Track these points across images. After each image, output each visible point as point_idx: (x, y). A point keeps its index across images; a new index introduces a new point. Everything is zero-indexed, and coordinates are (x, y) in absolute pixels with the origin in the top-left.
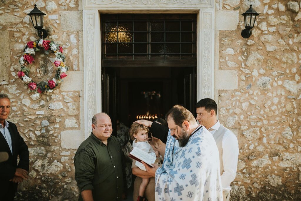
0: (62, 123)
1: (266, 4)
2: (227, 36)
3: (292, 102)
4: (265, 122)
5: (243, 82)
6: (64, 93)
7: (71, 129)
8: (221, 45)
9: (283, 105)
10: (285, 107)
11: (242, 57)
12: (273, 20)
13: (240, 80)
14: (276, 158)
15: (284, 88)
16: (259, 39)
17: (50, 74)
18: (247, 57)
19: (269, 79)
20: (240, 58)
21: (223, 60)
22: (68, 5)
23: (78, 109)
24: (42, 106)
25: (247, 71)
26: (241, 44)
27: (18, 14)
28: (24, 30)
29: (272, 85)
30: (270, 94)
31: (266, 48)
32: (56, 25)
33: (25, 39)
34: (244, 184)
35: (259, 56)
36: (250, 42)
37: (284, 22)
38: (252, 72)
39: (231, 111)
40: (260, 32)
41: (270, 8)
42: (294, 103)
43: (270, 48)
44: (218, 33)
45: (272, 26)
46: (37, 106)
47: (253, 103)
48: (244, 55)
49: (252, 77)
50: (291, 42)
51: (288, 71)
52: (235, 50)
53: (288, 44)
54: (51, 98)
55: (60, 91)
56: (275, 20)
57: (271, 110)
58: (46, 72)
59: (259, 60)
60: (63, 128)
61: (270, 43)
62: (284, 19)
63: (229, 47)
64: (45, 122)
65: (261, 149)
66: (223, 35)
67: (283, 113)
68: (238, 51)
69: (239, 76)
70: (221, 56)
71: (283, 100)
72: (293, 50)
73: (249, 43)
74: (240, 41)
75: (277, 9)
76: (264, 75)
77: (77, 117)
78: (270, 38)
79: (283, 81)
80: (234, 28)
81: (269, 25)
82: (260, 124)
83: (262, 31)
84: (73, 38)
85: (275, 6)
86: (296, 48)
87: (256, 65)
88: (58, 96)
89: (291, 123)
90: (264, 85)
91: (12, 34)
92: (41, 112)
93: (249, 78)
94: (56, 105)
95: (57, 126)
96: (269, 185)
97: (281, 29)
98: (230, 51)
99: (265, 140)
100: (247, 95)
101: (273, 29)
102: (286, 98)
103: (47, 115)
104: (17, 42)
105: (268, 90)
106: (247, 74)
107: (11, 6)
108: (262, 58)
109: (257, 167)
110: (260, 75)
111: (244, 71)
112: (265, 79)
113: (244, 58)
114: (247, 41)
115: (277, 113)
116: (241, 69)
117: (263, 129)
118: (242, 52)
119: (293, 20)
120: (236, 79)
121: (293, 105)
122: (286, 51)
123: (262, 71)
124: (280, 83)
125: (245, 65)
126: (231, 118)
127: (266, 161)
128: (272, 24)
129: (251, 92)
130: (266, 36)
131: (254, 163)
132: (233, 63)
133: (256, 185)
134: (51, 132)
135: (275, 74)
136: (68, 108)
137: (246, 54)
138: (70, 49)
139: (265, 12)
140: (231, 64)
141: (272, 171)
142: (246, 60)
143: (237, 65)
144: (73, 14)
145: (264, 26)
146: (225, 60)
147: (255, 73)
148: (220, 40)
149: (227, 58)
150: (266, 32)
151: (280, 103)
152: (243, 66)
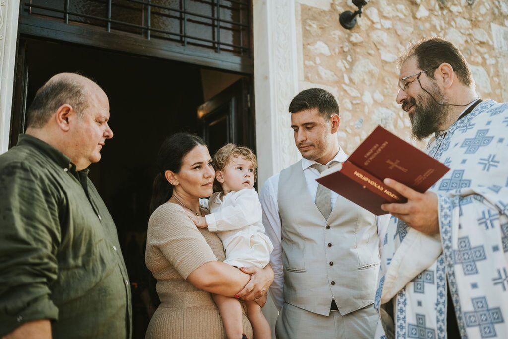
2: (314, 19)
5: (348, 113)
8: (306, 33)
11: (344, 64)
12: (387, 8)
13: (343, 108)
16: (368, 35)
18: (352, 64)
19: (390, 112)
20: (340, 65)
21: (311, 63)
25: (354, 93)
26: (340, 39)
29: (396, 126)
31: (380, 55)
35: (372, 67)
36: (356, 37)
37: (402, 16)
38: (362, 94)
40: (369, 23)
43: (386, 56)
44: (299, 9)
45: (385, 18)
48: (346, 60)
49: (363, 104)
52: (332, 49)
56: (390, 9)
59: (371, 74)
61: (385, 47)
62: (401, 12)
63: (320, 40)
66: (308, 15)
68: (337, 50)
70: (307, 55)
73: (353, 39)
74: (338, 32)
76: (382, 104)
78: (385, 37)
80: (326, 7)
81: (382, 15)
83: (373, 23)
87: (368, 83)
90: (385, 122)
93: (357, 105)
97: (399, 26)
98: (321, 47)
101: (388, 24)
106: (355, 98)
108: (376, 71)
110: (375, 101)
111: (349, 91)
112: (384, 111)
113: (348, 67)
114: (350, 35)
116: (344, 86)
118: (343, 53)
119: (415, 18)
123: (379, 97)
125: (351, 80)
128: (385, 14)
130: (379, 33)
132: (329, 73)
137: (349, 58)
140: (325, 73)
142: (350, 71)
143: (336, 78)
145: (374, 14)
146: (315, 63)
147: (367, 98)
148: (304, 22)
149: (318, 61)
150: (379, 26)
152: (347, 80)
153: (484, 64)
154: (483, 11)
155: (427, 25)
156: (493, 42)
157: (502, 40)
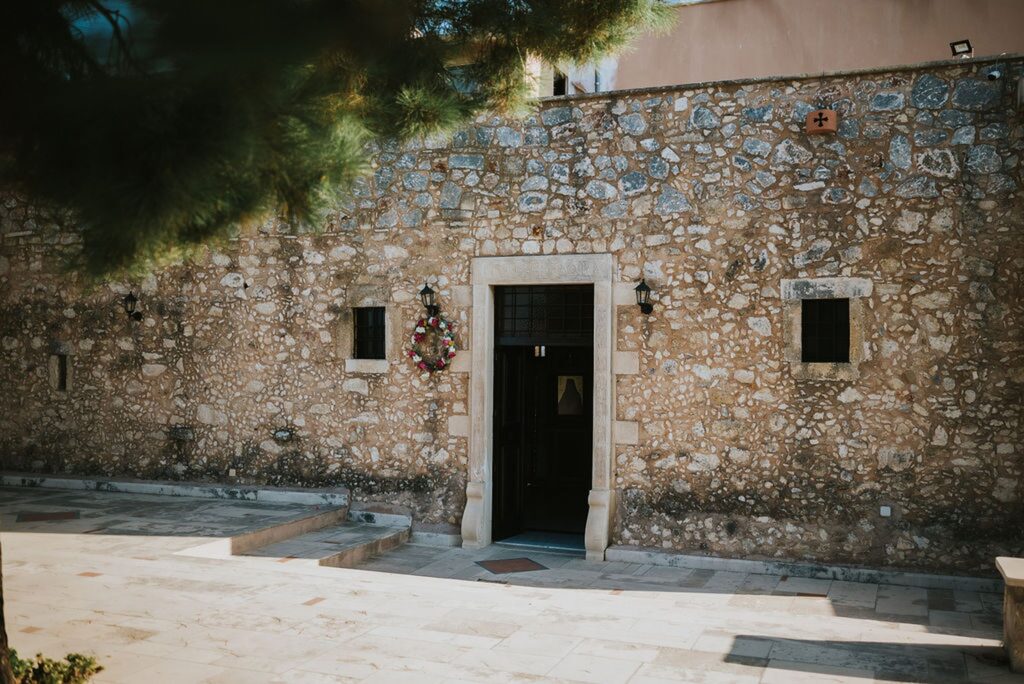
0: (450, 407)
1: (669, 275)
2: (625, 312)
3: (703, 391)
4: (671, 414)
5: (644, 366)
6: (453, 375)
7: (459, 414)
8: (620, 323)
9: (692, 394)
10: (694, 396)
11: (643, 337)
12: (677, 293)
13: (641, 363)
14: (683, 459)
15: (693, 373)
16: (662, 315)
17: (440, 354)
18: (649, 336)
19: (674, 362)
20: (640, 338)
21: (621, 340)
22: (459, 280)
23: (466, 392)
24: (431, 388)
25: (649, 353)
26: (641, 321)
27: (411, 291)
28: (416, 307)
29: (678, 370)
30: (675, 381)
31: (670, 326)
32: (447, 301)
33: (417, 317)
34: (644, 488)
35: (663, 336)
36: (652, 319)
37: (691, 295)
38: (655, 354)
39: (631, 400)
40: (662, 307)
41: (675, 279)
42: (706, 392)
43: (674, 326)
44: (616, 309)
45: (677, 300)
46: (426, 388)
47: (656, 390)
48: (645, 334)
49: (655, 360)
50: (700, 319)
51: (697, 354)
52: (635, 328)
53: (697, 322)
54: (439, 380)
55: (450, 373)
56: (681, 293)
57: (677, 400)
58: (436, 351)
59: (662, 340)
60: (450, 413)
61: (675, 320)
62: (691, 292)
63: (628, 325)
64: (434, 406)
65: (665, 447)
66: (622, 311)
67: (692, 404)
68: (639, 329)
69: (640, 358)
70: (620, 335)
71: (691, 388)
72: (702, 329)
73: (650, 320)
74: (640, 318)
75: (683, 281)
76: (669, 357)
77: (465, 401)
78: (675, 314)
79: (691, 365)
80: (635, 303)
81: (673, 299)
82: (663, 416)
83: (665, 307)
84: (463, 314)
85: (680, 277)
86: (706, 326)
87: (660, 346)
88: (446, 378)
89: (702, 417)
90: (668, 369)
91: (404, 312)
92: (430, 395)
93: (651, 360)
94: (445, 388)
95: (445, 410)
96: (673, 491)
97: (687, 304)
98: (629, 329)
99: (670, 436)
100: (649, 381)
101: (678, 304)
102: (696, 387)
103: (436, 397)
104: (409, 319)
105: (673, 376)
106: (650, 356)
107: (406, 283)
108: (666, 337)
109: (660, 468)
110: (664, 357)
111: (646, 353)
112: (670, 362)
113: (645, 338)
114: (648, 318)
115: (684, 403)
116: (642, 350)
117: (667, 422)
118: (643, 331)
119: (702, 293)
120: (637, 362)
121: (705, 394)
122: (696, 330)
123: (667, 354)
124: (687, 367)
125: (647, 346)
126: (631, 408)
127: (671, 461)
128: (676, 298)
129: (654, 378)
130: (670, 312)
131: (658, 464)
132: (633, 344)
133: (657, 490)
134: (439, 417)
135: (681, 356)
136: (456, 391)
137: (647, 333)
138: (460, 327)
139: (669, 284)
140: (631, 345)
141: (678, 475)
142: (648, 340)
143: (638, 346)
144: (464, 289)
145: (667, 300)
146: (624, 340)
147: (658, 356)
148: (619, 316)
149: (626, 337)
150: (670, 307)
151: (688, 391)
152: (644, 346)
153: (768, 314)
154: (773, 271)
155: (714, 297)
156: (780, 294)
157: (792, 291)
